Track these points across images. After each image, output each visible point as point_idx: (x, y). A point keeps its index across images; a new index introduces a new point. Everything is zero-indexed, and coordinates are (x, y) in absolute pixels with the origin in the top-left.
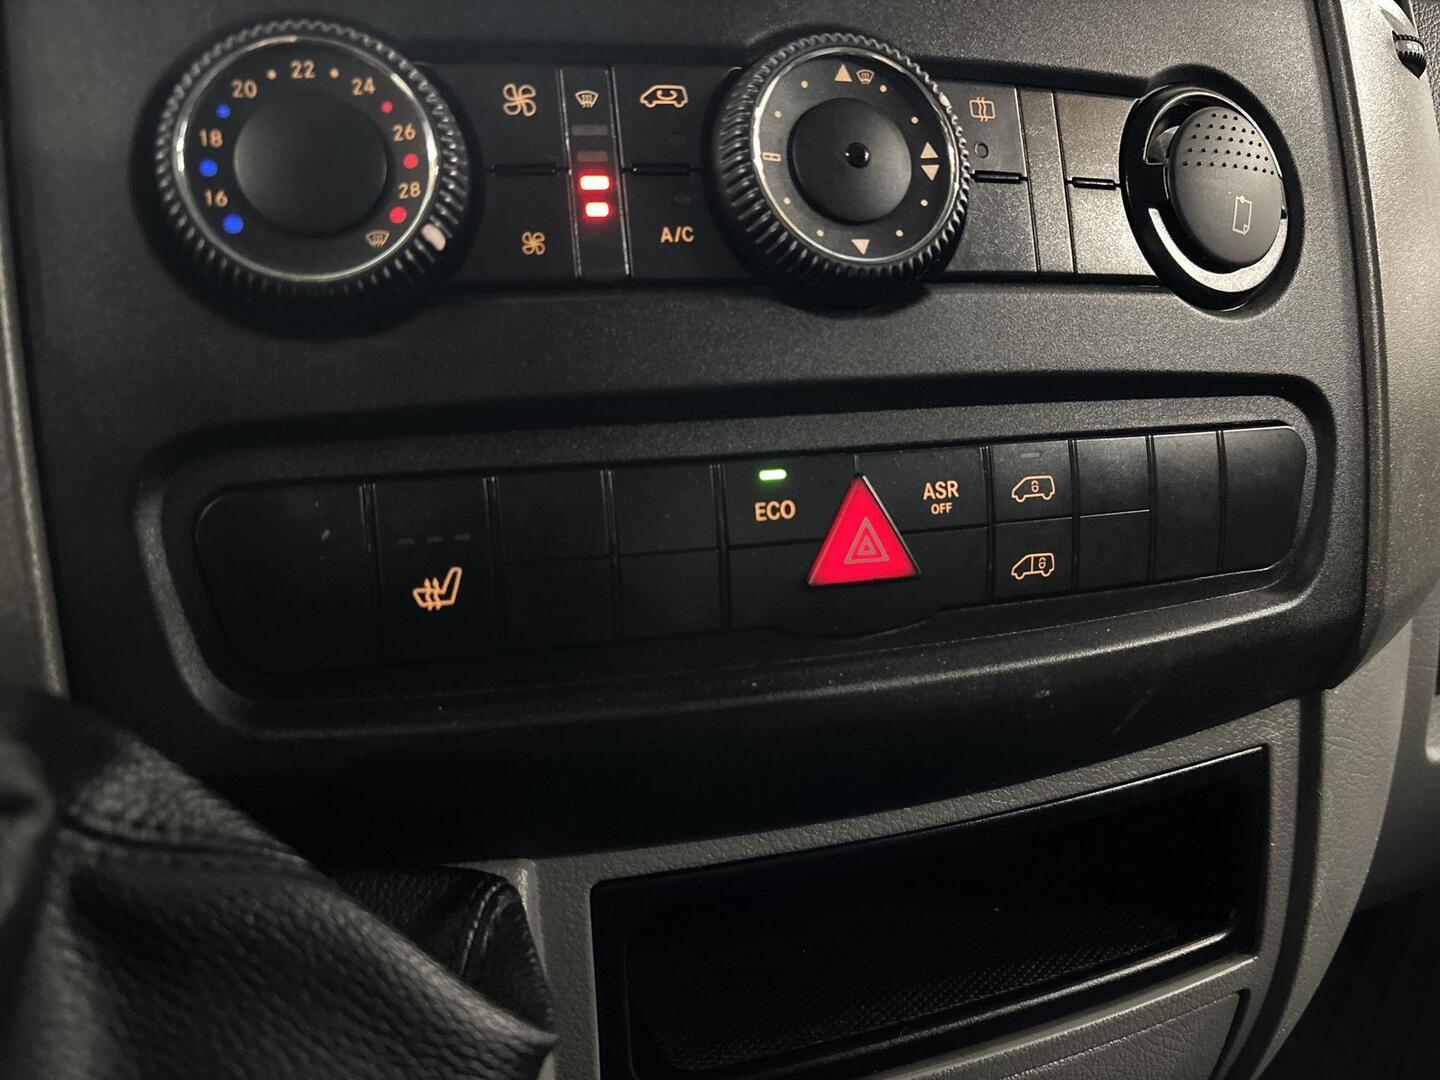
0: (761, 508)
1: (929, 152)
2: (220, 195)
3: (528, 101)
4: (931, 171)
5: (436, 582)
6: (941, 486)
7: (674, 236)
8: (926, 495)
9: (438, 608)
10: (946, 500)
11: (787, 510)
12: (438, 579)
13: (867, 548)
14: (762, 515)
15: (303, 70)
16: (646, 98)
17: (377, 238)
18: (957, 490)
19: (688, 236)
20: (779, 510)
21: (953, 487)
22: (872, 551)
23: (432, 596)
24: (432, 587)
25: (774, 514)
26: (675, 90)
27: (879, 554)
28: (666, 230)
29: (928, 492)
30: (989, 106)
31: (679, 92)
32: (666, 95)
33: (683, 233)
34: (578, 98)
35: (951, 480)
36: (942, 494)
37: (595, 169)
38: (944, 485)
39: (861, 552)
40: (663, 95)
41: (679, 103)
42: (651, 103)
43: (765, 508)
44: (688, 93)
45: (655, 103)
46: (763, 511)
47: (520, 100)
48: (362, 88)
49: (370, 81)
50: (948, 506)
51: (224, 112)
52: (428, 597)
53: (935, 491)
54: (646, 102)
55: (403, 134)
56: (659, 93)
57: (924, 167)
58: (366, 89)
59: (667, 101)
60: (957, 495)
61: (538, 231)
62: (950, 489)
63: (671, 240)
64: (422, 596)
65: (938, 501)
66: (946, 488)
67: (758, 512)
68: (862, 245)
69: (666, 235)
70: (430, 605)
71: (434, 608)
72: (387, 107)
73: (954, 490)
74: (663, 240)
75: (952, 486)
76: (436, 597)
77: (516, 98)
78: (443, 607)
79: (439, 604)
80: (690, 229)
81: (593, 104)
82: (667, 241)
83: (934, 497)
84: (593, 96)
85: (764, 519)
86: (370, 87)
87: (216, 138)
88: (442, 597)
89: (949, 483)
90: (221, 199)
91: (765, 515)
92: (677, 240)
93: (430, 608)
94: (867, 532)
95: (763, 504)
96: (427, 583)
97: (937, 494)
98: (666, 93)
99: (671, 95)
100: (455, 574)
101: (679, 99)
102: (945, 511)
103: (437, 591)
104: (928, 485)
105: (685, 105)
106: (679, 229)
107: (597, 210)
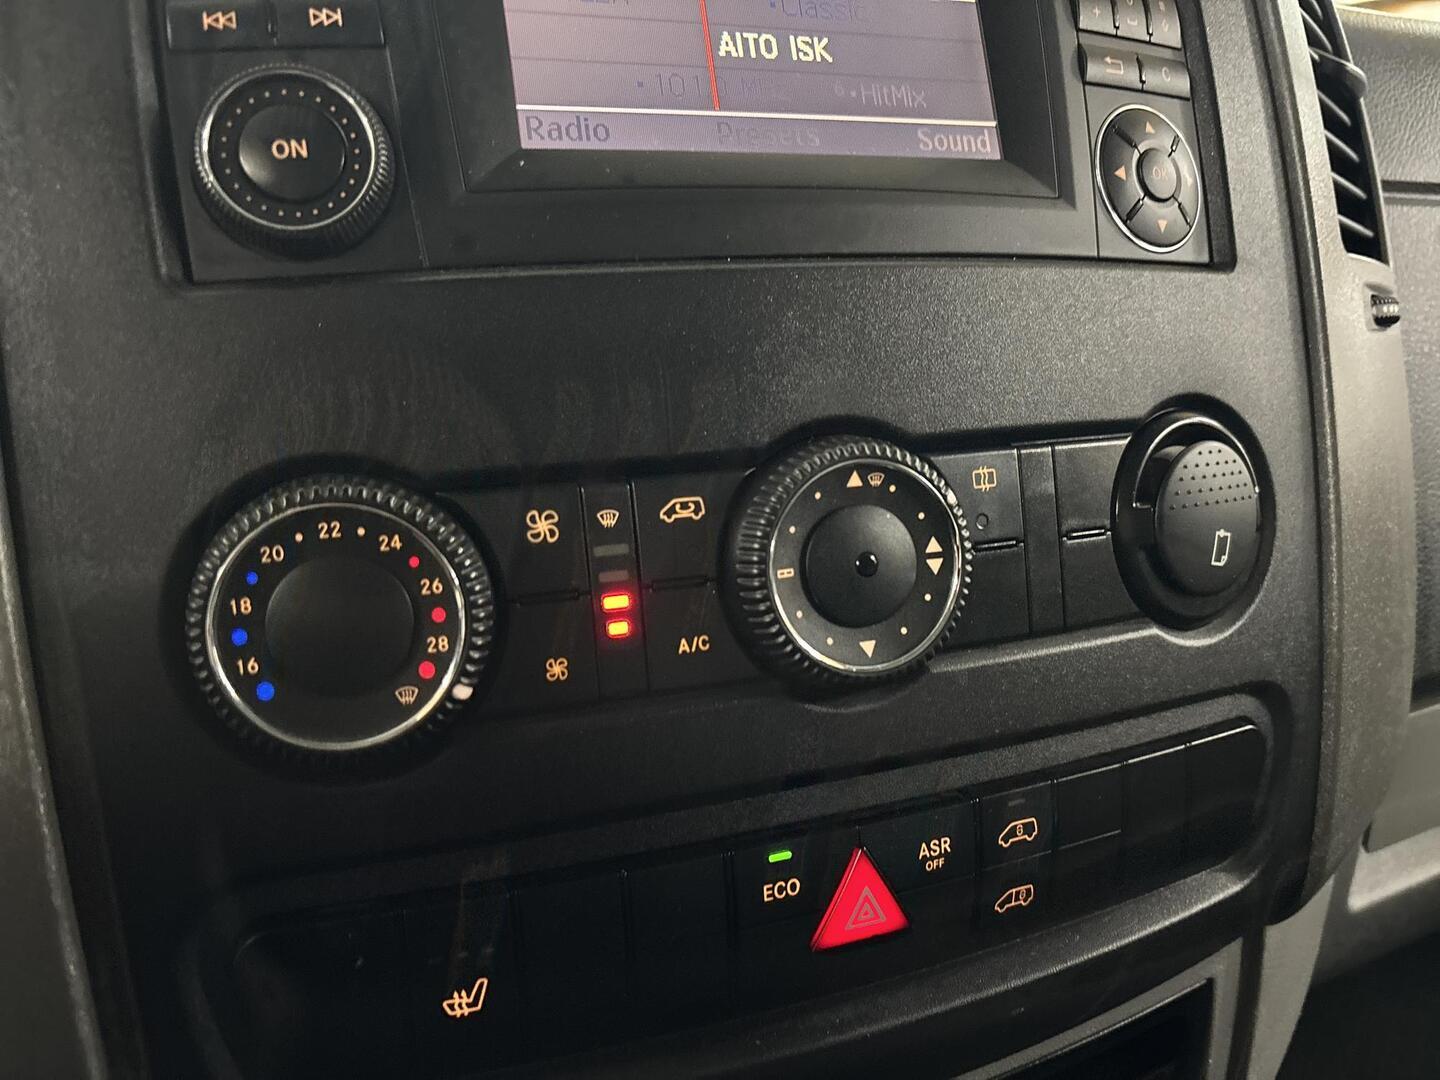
0: (768, 890)
1: (934, 546)
2: (252, 662)
3: (551, 527)
4: (935, 565)
5: (464, 993)
6: (935, 844)
7: (691, 647)
8: (922, 854)
9: (466, 1014)
10: (938, 857)
11: (793, 887)
12: (466, 991)
13: (866, 913)
14: (768, 896)
15: (329, 530)
16: (665, 514)
17: (407, 695)
18: (949, 846)
19: (704, 645)
20: (786, 888)
21: (946, 844)
22: (871, 915)
23: (460, 1005)
24: (461, 997)
25: (780, 893)
26: (692, 502)
27: (877, 916)
28: (683, 641)
29: (924, 852)
30: (991, 474)
31: (697, 504)
32: (685, 508)
33: (700, 643)
34: (600, 519)
35: (944, 837)
36: (935, 851)
37: (616, 589)
38: (937, 842)
39: (862, 917)
40: (681, 508)
41: (697, 514)
42: (669, 517)
43: (773, 889)
44: (705, 504)
45: (674, 517)
46: (770, 892)
47: (543, 527)
48: (388, 544)
49: (396, 537)
50: (941, 861)
51: (253, 579)
52: (456, 1007)
53: (930, 849)
54: (665, 518)
55: (430, 588)
56: (678, 507)
57: (928, 561)
58: (393, 544)
59: (685, 514)
60: (949, 850)
61: (562, 657)
62: (943, 846)
63: (688, 650)
64: (451, 1007)
65: (932, 859)
66: (940, 846)
67: (766, 893)
68: (868, 647)
69: (684, 646)
70: (458, 1013)
71: (462, 1015)
72: (414, 562)
73: (947, 846)
74: (680, 652)
75: (945, 842)
76: (464, 1005)
77: (539, 524)
78: (470, 1013)
79: (467, 1011)
80: (706, 638)
81: (614, 523)
82: (684, 652)
83: (928, 855)
84: (614, 516)
85: (771, 899)
86: (397, 543)
87: (246, 605)
88: (469, 1005)
89: (943, 840)
90: (253, 666)
91: (773, 895)
92: (693, 649)
93: (458, 1016)
94: (867, 899)
95: (771, 886)
96: (456, 995)
97: (932, 852)
98: (684, 506)
99: (689, 507)
100: (482, 985)
101: (696, 512)
102: (938, 866)
103: (465, 1000)
104: (924, 845)
105: (703, 516)
106: (696, 639)
107: (618, 628)
